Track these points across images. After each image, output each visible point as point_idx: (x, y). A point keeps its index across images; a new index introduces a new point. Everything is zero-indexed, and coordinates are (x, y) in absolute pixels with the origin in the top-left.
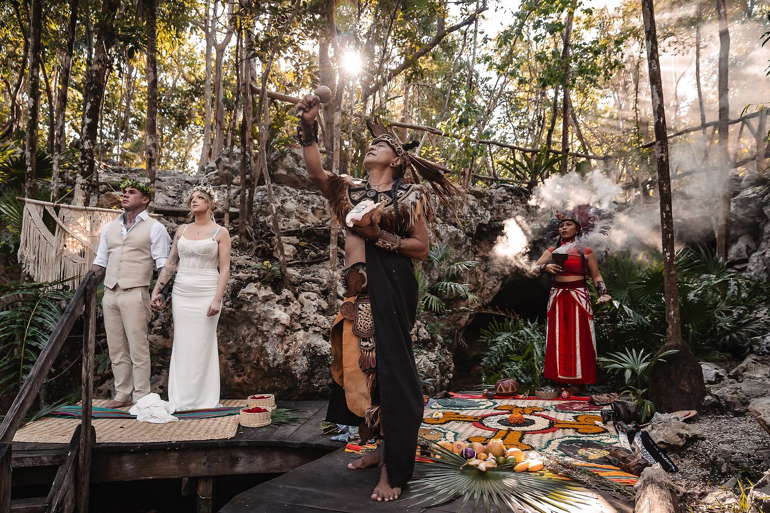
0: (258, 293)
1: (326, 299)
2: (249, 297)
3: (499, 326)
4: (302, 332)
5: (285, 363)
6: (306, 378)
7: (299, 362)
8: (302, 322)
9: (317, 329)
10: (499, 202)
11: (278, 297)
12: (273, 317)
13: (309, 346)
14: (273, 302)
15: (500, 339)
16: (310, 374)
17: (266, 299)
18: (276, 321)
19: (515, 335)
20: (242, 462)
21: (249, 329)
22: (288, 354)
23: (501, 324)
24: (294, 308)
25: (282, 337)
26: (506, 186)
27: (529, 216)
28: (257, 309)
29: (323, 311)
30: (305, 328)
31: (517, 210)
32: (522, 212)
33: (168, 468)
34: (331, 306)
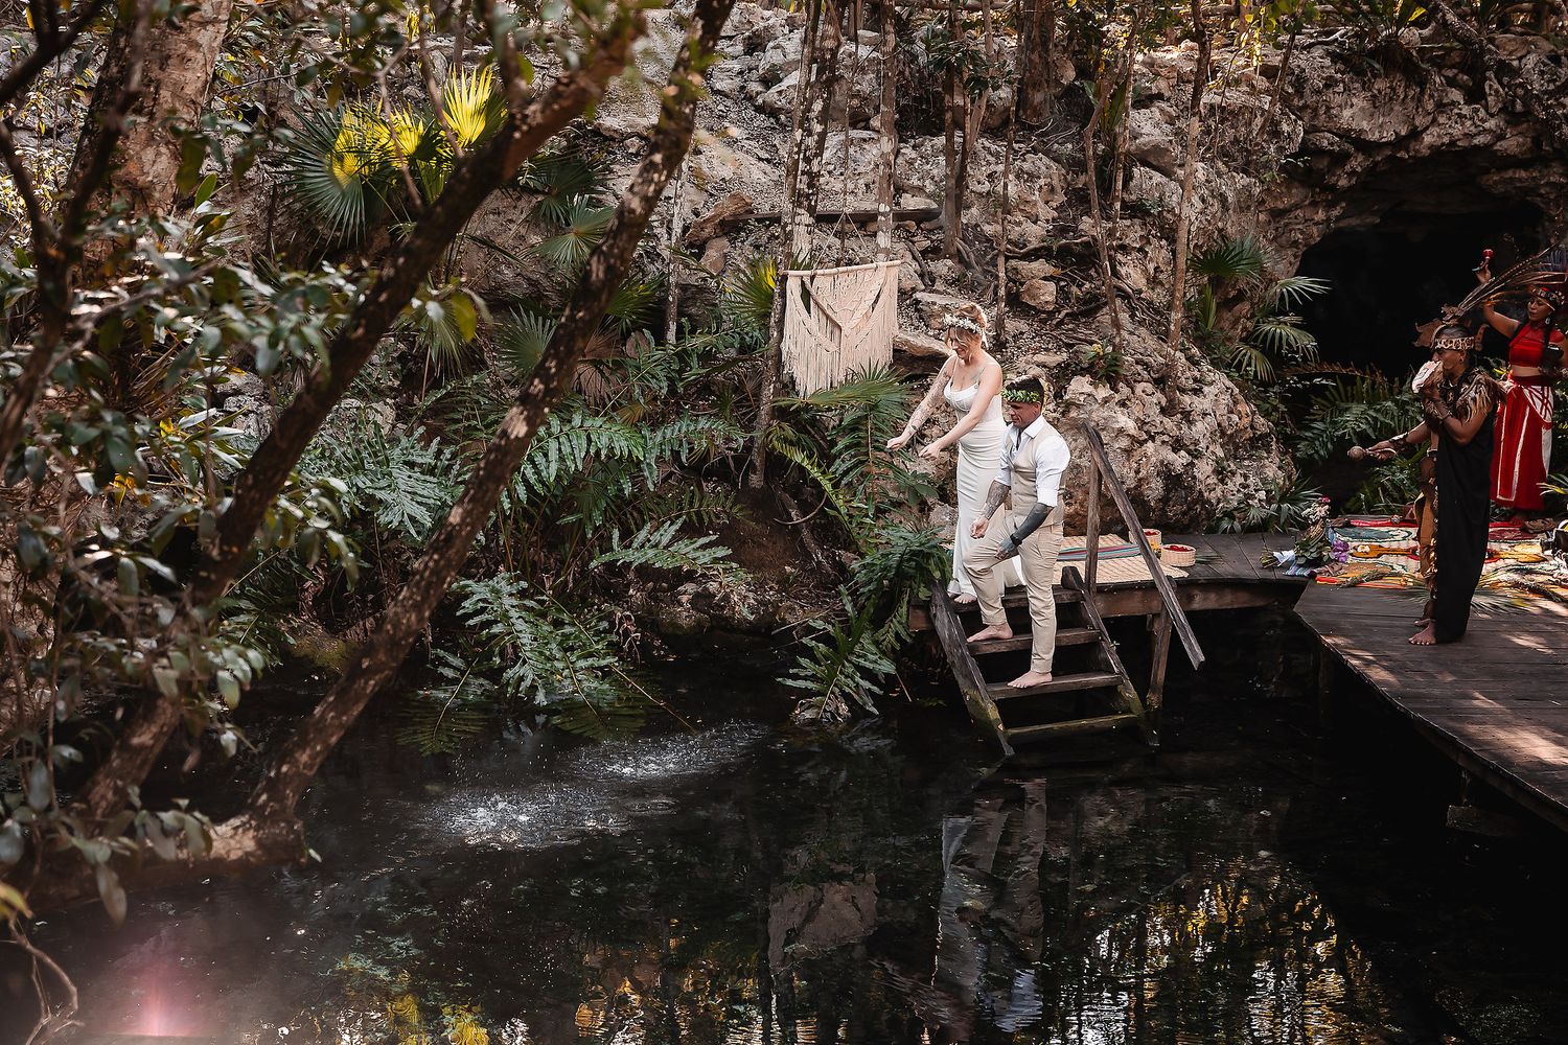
0: (1094, 393)
1: (1163, 391)
2: (1082, 398)
3: (1346, 392)
4: (1150, 444)
5: (1136, 488)
6: (1161, 505)
7: (1153, 485)
8: (1145, 428)
9: (1166, 438)
10: (1318, 92)
11: (1117, 397)
12: (1117, 426)
13: (1162, 462)
14: (1112, 404)
15: (1348, 417)
16: (1164, 500)
17: (1106, 401)
18: (1121, 431)
19: (1377, 411)
21: (1076, 440)
22: (1141, 475)
23: (1349, 388)
24: (1137, 410)
25: (1128, 452)
26: (1326, 43)
27: (1376, 116)
28: (1094, 415)
29: (1163, 411)
30: (1152, 438)
31: (1352, 106)
32: (1362, 109)
33: (1133, 606)
34: (1170, 401)
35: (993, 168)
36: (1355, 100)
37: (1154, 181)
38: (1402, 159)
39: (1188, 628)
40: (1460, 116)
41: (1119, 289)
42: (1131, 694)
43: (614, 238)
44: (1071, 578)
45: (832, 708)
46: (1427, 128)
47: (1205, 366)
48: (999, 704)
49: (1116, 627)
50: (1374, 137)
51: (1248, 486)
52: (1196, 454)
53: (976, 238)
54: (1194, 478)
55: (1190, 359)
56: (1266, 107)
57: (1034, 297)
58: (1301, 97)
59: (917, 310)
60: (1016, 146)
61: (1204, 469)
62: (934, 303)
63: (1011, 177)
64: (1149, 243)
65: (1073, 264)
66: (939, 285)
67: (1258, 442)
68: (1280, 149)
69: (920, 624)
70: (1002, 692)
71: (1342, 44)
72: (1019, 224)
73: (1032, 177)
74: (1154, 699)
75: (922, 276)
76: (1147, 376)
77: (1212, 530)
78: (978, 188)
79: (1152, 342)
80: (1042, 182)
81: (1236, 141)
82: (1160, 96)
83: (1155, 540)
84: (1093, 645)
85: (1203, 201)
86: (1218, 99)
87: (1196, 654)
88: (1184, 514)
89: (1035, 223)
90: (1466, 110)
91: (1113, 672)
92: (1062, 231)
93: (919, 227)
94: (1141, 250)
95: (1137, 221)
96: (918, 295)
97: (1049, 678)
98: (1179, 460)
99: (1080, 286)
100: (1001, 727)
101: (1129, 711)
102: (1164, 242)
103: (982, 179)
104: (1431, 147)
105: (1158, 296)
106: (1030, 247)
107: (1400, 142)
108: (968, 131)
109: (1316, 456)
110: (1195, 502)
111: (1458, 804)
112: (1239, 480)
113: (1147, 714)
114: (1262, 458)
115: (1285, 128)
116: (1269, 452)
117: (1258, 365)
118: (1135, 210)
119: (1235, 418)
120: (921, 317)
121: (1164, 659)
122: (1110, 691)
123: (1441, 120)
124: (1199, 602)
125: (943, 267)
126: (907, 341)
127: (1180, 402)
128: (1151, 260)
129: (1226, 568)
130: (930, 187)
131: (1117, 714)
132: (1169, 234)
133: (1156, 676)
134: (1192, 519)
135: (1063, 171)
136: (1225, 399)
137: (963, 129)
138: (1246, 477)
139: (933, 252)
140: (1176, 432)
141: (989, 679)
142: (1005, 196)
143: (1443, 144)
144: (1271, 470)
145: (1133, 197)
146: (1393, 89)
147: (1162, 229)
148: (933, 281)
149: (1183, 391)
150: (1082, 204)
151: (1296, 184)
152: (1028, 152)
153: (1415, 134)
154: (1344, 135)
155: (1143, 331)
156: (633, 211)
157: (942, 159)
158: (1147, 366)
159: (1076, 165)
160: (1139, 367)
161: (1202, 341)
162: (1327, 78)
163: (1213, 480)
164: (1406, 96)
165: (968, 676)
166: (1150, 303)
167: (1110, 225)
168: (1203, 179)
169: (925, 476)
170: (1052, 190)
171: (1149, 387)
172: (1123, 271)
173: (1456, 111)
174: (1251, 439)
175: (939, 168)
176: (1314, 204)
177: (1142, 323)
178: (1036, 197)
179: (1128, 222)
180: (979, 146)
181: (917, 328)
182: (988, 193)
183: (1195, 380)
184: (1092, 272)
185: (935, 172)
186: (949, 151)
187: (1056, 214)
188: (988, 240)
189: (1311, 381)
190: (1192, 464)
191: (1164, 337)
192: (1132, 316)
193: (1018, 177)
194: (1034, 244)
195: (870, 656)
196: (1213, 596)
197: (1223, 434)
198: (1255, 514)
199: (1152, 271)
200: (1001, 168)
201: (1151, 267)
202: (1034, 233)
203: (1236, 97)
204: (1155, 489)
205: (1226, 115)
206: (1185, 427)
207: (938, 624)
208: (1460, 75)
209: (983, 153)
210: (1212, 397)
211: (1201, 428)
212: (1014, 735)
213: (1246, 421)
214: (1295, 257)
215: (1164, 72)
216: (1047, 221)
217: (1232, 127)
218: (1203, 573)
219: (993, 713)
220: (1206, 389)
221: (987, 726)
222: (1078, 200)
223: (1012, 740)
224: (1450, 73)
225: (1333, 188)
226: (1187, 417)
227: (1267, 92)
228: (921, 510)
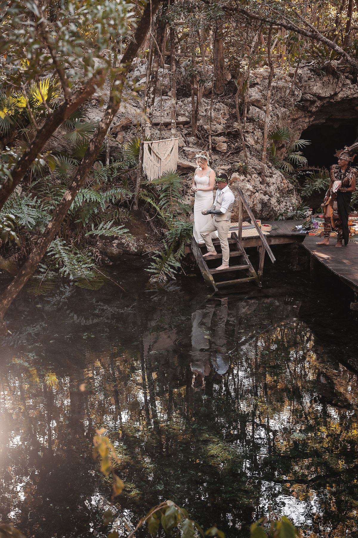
0: (240, 178)
1: (260, 177)
2: (236, 179)
4: (257, 193)
5: (253, 207)
6: (260, 212)
7: (258, 206)
8: (255, 188)
9: (262, 191)
10: (306, 81)
11: (247, 179)
13: (261, 199)
14: (245, 181)
15: (317, 183)
16: (262, 211)
17: (243, 180)
18: (248, 189)
19: (325, 181)
20: (272, 241)
22: (254, 203)
23: (317, 174)
24: (253, 183)
25: (250, 196)
26: (309, 66)
27: (324, 88)
28: (240, 185)
29: (261, 183)
30: (258, 191)
31: (317, 85)
32: (320, 86)
33: (253, 244)
34: (263, 180)
35: (206, 107)
36: (317, 84)
37: (256, 111)
38: (332, 102)
39: (270, 250)
40: (350, 88)
41: (246, 145)
42: (253, 271)
43: (97, 137)
44: (234, 236)
45: (162, 278)
46: (340, 92)
47: (273, 169)
48: (213, 275)
49: (248, 250)
50: (323, 95)
51: (287, 206)
52: (271, 196)
53: (202, 130)
54: (271, 203)
55: (268, 166)
56: (290, 86)
57: (220, 148)
58: (301, 83)
59: (184, 153)
60: (213, 100)
61: (274, 201)
62: (189, 151)
63: (212, 110)
64: (255, 130)
65: (232, 137)
66: (191, 145)
67: (290, 192)
68: (295, 100)
69: (188, 251)
70: (214, 271)
71: (313, 66)
72: (215, 125)
73: (219, 110)
74: (260, 272)
75: (185, 142)
76: (255, 172)
77: (276, 220)
78: (202, 114)
79: (257, 162)
80: (222, 111)
81: (281, 97)
82: (257, 84)
83: (259, 223)
84: (241, 256)
85: (271, 117)
86: (275, 84)
87: (273, 259)
88: (268, 215)
89: (220, 125)
90: (351, 86)
91: (247, 264)
92: (228, 127)
93: (184, 127)
94: (252, 132)
95: (251, 123)
96: (184, 148)
97: (228, 267)
98: (266, 198)
99: (234, 144)
100: (214, 282)
101: (253, 276)
102: (260, 130)
103: (203, 111)
104: (341, 98)
105: (258, 147)
106: (219, 132)
107: (331, 97)
108: (199, 96)
109: (307, 196)
110: (271, 211)
111: (354, 302)
112: (284, 204)
113: (258, 277)
114: (291, 197)
115: (296, 93)
116: (293, 195)
117: (289, 167)
118: (251, 120)
119: (283, 184)
120: (185, 155)
121: (263, 260)
122: (247, 270)
123: (344, 89)
124: (273, 242)
125: (192, 139)
126: (181, 163)
127: (266, 180)
128: (256, 136)
129: (281, 231)
130: (187, 114)
131: (249, 277)
132: (262, 127)
133: (261, 265)
134: (270, 216)
135: (228, 108)
136: (279, 179)
137: (197, 95)
138: (286, 203)
139: (188, 135)
140: (265, 189)
141: (210, 267)
142: (211, 116)
143: (345, 97)
144: (294, 201)
145: (250, 116)
146: (329, 80)
147: (259, 125)
148: (189, 144)
149: (267, 176)
150: (234, 118)
151: (300, 110)
152: (217, 102)
153: (336, 94)
154: (314, 95)
155: (254, 158)
156: (103, 128)
157: (190, 105)
158: (255, 169)
159: (232, 106)
160: (253, 169)
161: (272, 160)
162: (309, 77)
163: (276, 204)
164: (333, 82)
165: (203, 267)
166: (256, 149)
167: (243, 125)
168: (271, 109)
169: (188, 205)
170: (225, 114)
171: (256, 176)
172: (247, 139)
173: (348, 86)
174: (287, 191)
175: (190, 108)
176: (305, 117)
177: (253, 156)
178: (220, 116)
179: (248, 124)
180: (202, 101)
181: (184, 159)
182: (205, 115)
183: (270, 173)
184: (238, 140)
185: (189, 109)
186: (193, 102)
187: (226, 122)
188: (205, 130)
189: (305, 172)
190: (270, 199)
191: (260, 160)
192: (251, 153)
193: (214, 110)
194: (220, 131)
195: (173, 262)
196: (277, 240)
197: (279, 189)
198: (290, 214)
199: (256, 139)
200: (209, 107)
201: (256, 138)
202: (220, 128)
203: (281, 83)
204: (259, 207)
205: (278, 89)
206: (267, 188)
207: (193, 251)
208: (350, 75)
209: (203, 103)
210: (276, 178)
211: (272, 188)
212: (218, 285)
213: (286, 185)
214: (300, 133)
215: (258, 76)
216: (224, 124)
217: (280, 93)
218: (274, 233)
219: (211, 278)
220: (274, 176)
221: (209, 282)
222: (233, 117)
223: (217, 286)
224: (346, 74)
225: (311, 112)
226: (268, 184)
227: (290, 82)
228: (187, 216)
